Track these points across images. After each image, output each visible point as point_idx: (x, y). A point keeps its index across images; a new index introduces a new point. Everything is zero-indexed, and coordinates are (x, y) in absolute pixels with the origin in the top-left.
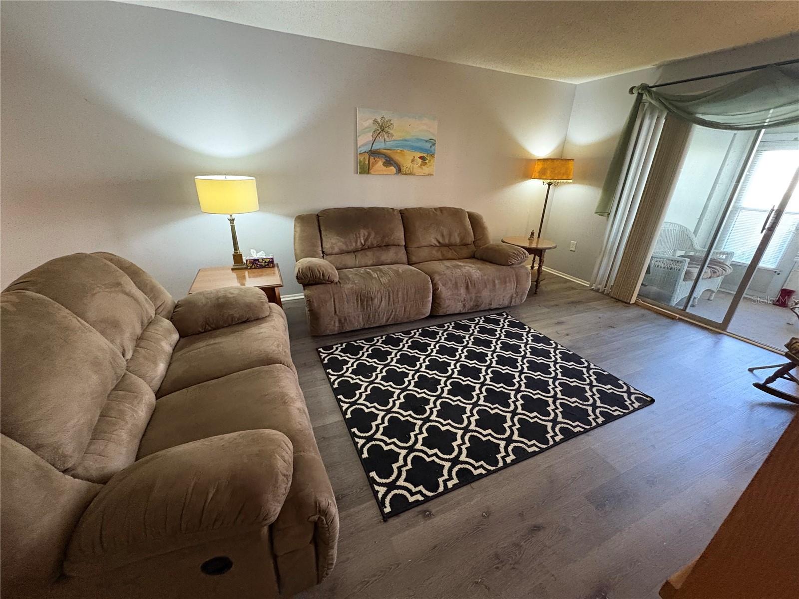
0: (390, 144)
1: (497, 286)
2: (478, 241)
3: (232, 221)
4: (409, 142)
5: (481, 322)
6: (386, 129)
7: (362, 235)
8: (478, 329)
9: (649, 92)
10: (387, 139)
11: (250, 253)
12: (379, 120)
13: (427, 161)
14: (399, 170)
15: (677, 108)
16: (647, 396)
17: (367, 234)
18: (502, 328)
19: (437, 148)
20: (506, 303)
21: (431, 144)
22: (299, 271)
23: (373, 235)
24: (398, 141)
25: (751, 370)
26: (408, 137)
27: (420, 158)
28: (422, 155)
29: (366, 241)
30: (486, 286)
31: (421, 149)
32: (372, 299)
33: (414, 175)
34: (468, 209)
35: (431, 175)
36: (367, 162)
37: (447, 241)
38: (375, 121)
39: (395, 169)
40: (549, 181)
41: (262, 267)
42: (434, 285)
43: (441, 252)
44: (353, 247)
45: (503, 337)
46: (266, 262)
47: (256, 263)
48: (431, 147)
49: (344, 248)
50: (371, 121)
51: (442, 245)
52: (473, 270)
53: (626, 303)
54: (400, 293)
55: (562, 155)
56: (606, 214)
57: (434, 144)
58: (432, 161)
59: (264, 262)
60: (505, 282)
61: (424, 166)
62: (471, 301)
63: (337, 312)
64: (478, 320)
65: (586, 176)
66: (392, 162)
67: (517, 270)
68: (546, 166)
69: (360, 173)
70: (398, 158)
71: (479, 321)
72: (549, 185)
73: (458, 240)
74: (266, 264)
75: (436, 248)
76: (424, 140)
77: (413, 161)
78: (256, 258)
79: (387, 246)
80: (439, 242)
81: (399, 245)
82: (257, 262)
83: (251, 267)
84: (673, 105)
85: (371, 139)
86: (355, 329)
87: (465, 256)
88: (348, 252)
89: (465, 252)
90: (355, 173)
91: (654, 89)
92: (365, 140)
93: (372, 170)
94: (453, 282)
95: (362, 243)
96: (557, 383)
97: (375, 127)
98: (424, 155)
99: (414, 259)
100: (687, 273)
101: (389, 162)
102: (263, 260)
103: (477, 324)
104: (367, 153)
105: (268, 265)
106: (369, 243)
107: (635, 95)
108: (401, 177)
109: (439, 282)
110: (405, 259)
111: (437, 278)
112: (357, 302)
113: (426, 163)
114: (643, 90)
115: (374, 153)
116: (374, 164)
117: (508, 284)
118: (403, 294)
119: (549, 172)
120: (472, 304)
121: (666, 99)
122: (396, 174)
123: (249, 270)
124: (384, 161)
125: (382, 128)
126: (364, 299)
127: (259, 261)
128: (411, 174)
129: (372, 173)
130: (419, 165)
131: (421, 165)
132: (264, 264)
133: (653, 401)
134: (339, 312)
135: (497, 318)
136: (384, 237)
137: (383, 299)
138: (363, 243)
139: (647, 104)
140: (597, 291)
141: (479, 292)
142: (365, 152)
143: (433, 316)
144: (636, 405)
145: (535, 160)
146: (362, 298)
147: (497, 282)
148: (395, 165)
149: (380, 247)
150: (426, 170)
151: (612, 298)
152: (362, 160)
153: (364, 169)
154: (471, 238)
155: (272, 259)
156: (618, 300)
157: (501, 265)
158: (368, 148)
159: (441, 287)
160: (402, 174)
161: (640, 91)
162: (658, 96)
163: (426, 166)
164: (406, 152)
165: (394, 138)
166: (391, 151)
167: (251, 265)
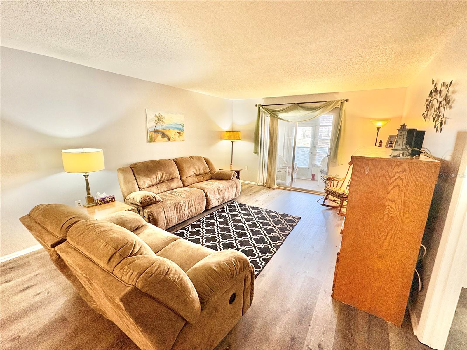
0: (164, 126)
1: (230, 190)
2: (212, 171)
3: (86, 176)
4: (172, 125)
6: (161, 119)
7: (159, 175)
9: (262, 107)
10: (162, 124)
11: (99, 196)
12: (158, 115)
13: (181, 134)
14: (169, 140)
15: (273, 114)
16: (298, 217)
17: (161, 174)
19: (185, 128)
20: (234, 197)
21: (182, 126)
23: (165, 175)
24: (167, 125)
25: (317, 201)
28: (179, 131)
29: (161, 178)
30: (226, 190)
31: (178, 129)
32: (181, 206)
33: (176, 141)
34: (203, 155)
35: (184, 140)
36: (153, 136)
37: (198, 173)
38: (156, 116)
39: (167, 139)
40: (232, 141)
41: (108, 202)
42: (206, 194)
43: (197, 178)
44: (154, 182)
46: (110, 199)
47: (103, 201)
48: (182, 127)
49: (150, 183)
50: (153, 116)
51: (196, 175)
52: (217, 184)
53: (273, 188)
54: (193, 201)
55: (233, 130)
56: (257, 153)
57: (183, 126)
58: (183, 134)
59: (109, 199)
60: (232, 188)
62: (221, 199)
63: (166, 218)
65: (246, 138)
66: (165, 135)
67: (235, 181)
68: (230, 134)
69: (150, 142)
70: (168, 133)
72: (232, 142)
73: (203, 172)
74: (110, 200)
75: (194, 176)
77: (175, 135)
78: (103, 197)
79: (172, 179)
80: (195, 174)
81: (177, 178)
82: (104, 200)
83: (100, 203)
84: (272, 113)
85: (154, 124)
87: (208, 179)
88: (153, 186)
89: (207, 177)
90: (146, 142)
92: (151, 125)
94: (213, 191)
95: (159, 180)
97: (156, 118)
98: (180, 131)
99: (186, 184)
100: (289, 172)
101: (164, 135)
102: (108, 198)
105: (111, 200)
106: (163, 179)
107: (258, 108)
108: (169, 142)
109: (208, 192)
110: (182, 185)
111: (206, 190)
112: (175, 209)
114: (260, 106)
115: (156, 131)
116: (156, 137)
117: (233, 188)
118: (194, 200)
119: (232, 137)
120: (221, 200)
121: (269, 111)
122: (168, 141)
123: (99, 206)
124: (162, 135)
125: (159, 119)
127: (105, 199)
128: (174, 141)
129: (155, 141)
130: (178, 136)
131: (179, 136)
132: (108, 201)
133: (300, 218)
134: (167, 217)
136: (170, 175)
137: (186, 206)
138: (160, 180)
139: (262, 111)
140: (261, 185)
141: (224, 194)
142: (152, 131)
143: (206, 210)
144: (297, 220)
145: (224, 131)
146: (177, 207)
147: (229, 188)
148: (167, 137)
149: (168, 180)
150: (181, 138)
151: (267, 187)
152: (150, 135)
153: (152, 140)
154: (208, 171)
155: (114, 196)
156: (270, 188)
157: (228, 180)
158: (153, 129)
159: (208, 194)
160: (170, 141)
161: (259, 107)
162: (266, 109)
163: (181, 136)
164: (172, 130)
165: (165, 124)
166: (164, 130)
167: (101, 202)
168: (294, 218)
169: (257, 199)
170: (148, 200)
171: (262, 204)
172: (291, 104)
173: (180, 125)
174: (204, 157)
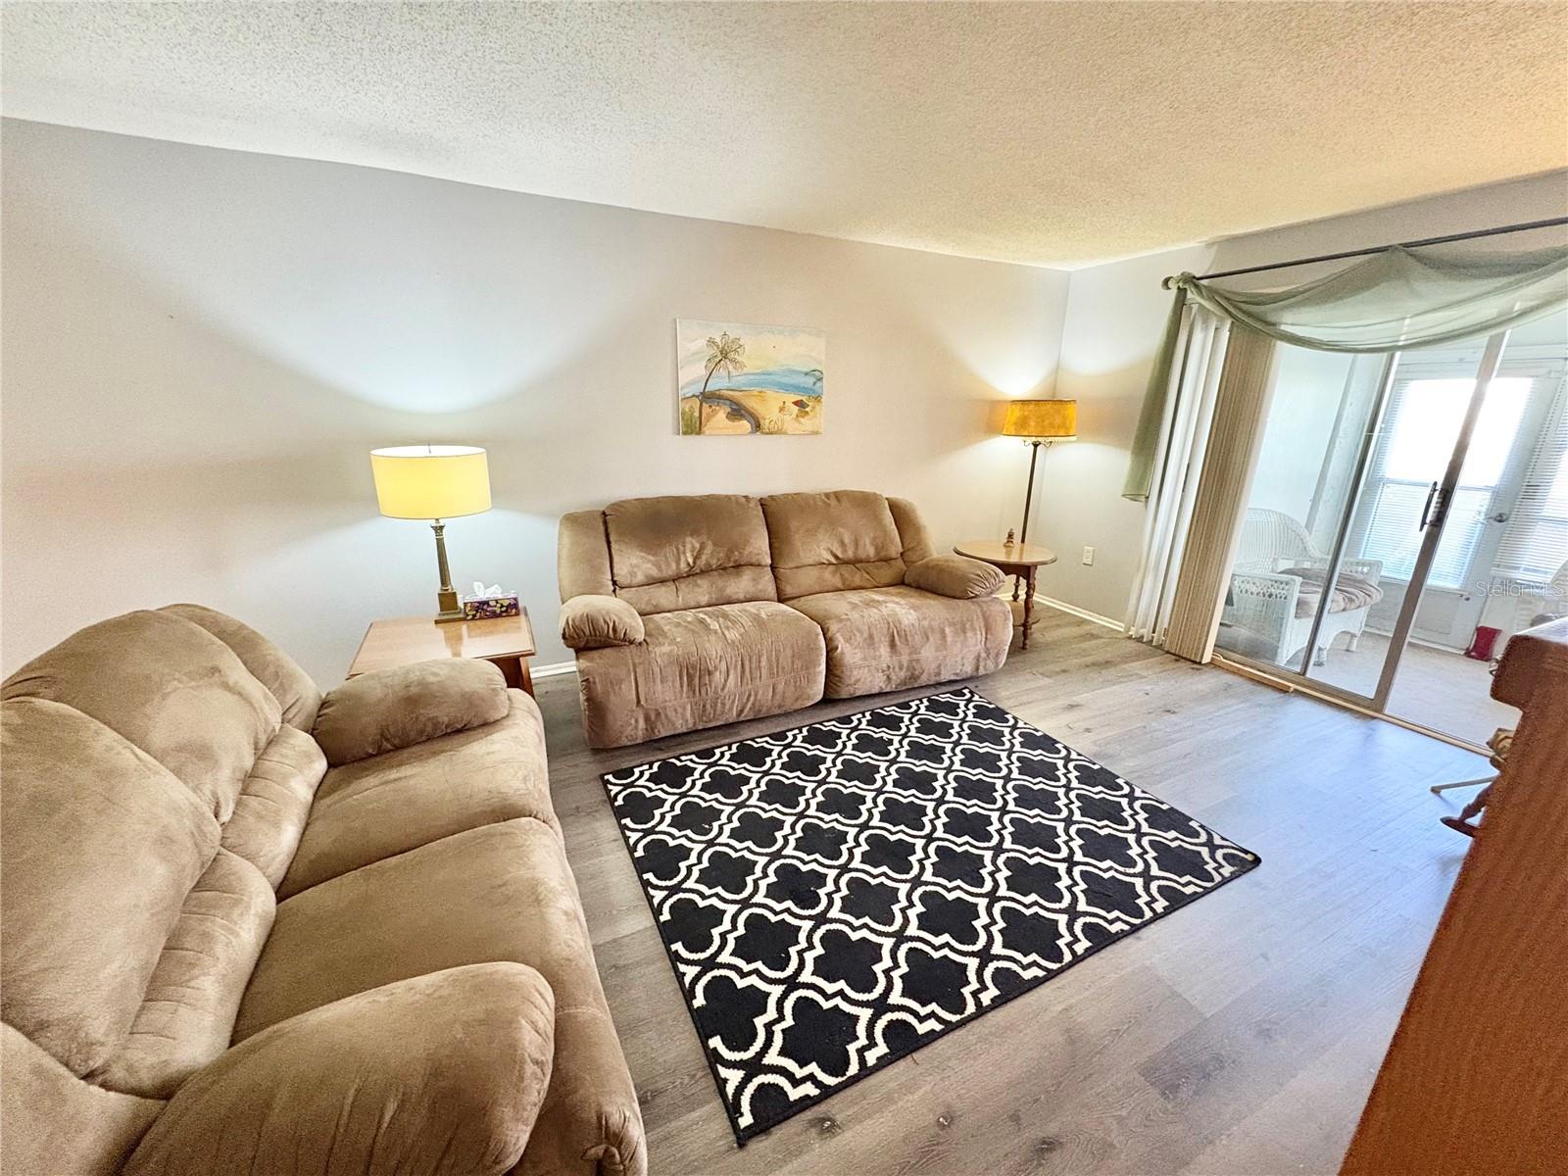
0: (739, 380)
1: (949, 639)
2: (910, 553)
3: (439, 529)
4: (772, 377)
5: (923, 710)
6: (732, 355)
7: (689, 546)
8: (918, 725)
9: (1197, 286)
10: (734, 372)
11: (472, 590)
12: (718, 340)
13: (807, 410)
14: (757, 427)
15: (1249, 315)
16: (1246, 852)
17: (697, 546)
18: (963, 720)
19: (827, 387)
20: (969, 669)
21: (813, 380)
22: (567, 623)
23: (709, 547)
24: (754, 374)
25: (1436, 790)
26: (771, 369)
27: (796, 403)
28: (799, 398)
29: (695, 559)
30: (928, 639)
31: (796, 388)
32: (710, 673)
33: (785, 433)
34: (888, 490)
35: (817, 433)
36: (697, 414)
37: (850, 554)
38: (711, 342)
39: (749, 425)
40: (1034, 439)
41: (495, 615)
42: (828, 641)
43: (841, 575)
44: (671, 570)
45: (965, 739)
46: (502, 606)
47: (483, 609)
48: (815, 384)
49: (655, 572)
50: (702, 342)
51: (842, 562)
52: (902, 609)
53: (1195, 662)
54: (764, 659)
55: (1054, 393)
56: (1143, 499)
57: (820, 379)
58: (818, 407)
59: (499, 605)
60: (964, 631)
61: (803, 417)
62: (901, 668)
63: (642, 703)
64: (917, 705)
65: (1101, 427)
66: (743, 412)
67: (984, 605)
68: (1026, 413)
69: (685, 433)
70: (752, 404)
71: (919, 708)
72: (1036, 445)
73: (871, 552)
74: (504, 609)
75: (831, 568)
76: (801, 372)
77: (781, 410)
78: (484, 599)
79: (738, 566)
80: (836, 557)
81: (759, 565)
82: (485, 607)
83: (474, 616)
84: (1240, 309)
85: (704, 373)
86: (677, 732)
87: (883, 581)
88: (662, 581)
89: (887, 573)
90: (674, 433)
91: (1204, 282)
92: (693, 375)
93: (708, 426)
94: (866, 635)
95: (689, 564)
96: (1073, 830)
97: (714, 351)
98: (804, 399)
99: (789, 590)
100: (1300, 604)
101: (738, 412)
102: (497, 603)
103: (915, 713)
104: (698, 397)
105: (505, 611)
106: (702, 562)
107: (1174, 291)
108: (758, 437)
109: (838, 635)
110: (771, 590)
111: (834, 627)
112: (681, 678)
113: (807, 413)
114: (1185, 282)
115: (708, 397)
116: (710, 417)
117: (969, 634)
118: (769, 660)
119: (1033, 424)
120: (902, 674)
121: (1228, 299)
122: (752, 433)
123: (471, 623)
124: (729, 410)
125: (724, 354)
126: (694, 674)
127: (489, 605)
128: (779, 432)
129: (707, 432)
130: (794, 416)
131: (797, 416)
132: (498, 611)
133: (1257, 861)
134: (646, 700)
135: (953, 699)
136: (731, 551)
137: (732, 672)
138: (691, 563)
139: (1195, 307)
140: (1140, 639)
141: (914, 651)
142: (694, 396)
143: (828, 701)
144: (1227, 870)
145: (1005, 402)
146: (690, 671)
147: (947, 630)
148: (753, 422)
149: (725, 569)
150: (807, 423)
151: (1168, 652)
152: (687, 410)
153: (692, 427)
154: (895, 547)
155: (515, 599)
156: (1179, 658)
157: (954, 597)
158: (698, 389)
159: (842, 645)
160: (763, 433)
161: (1181, 284)
162: (1212, 294)
163: (806, 417)
164: (770, 393)
165: (745, 370)
166: (741, 393)
167: (474, 612)
168: (1213, 848)
169: (1076, 699)
170: (587, 633)
171: (1088, 730)
172: (1365, 252)
173: (806, 374)
174: (892, 495)
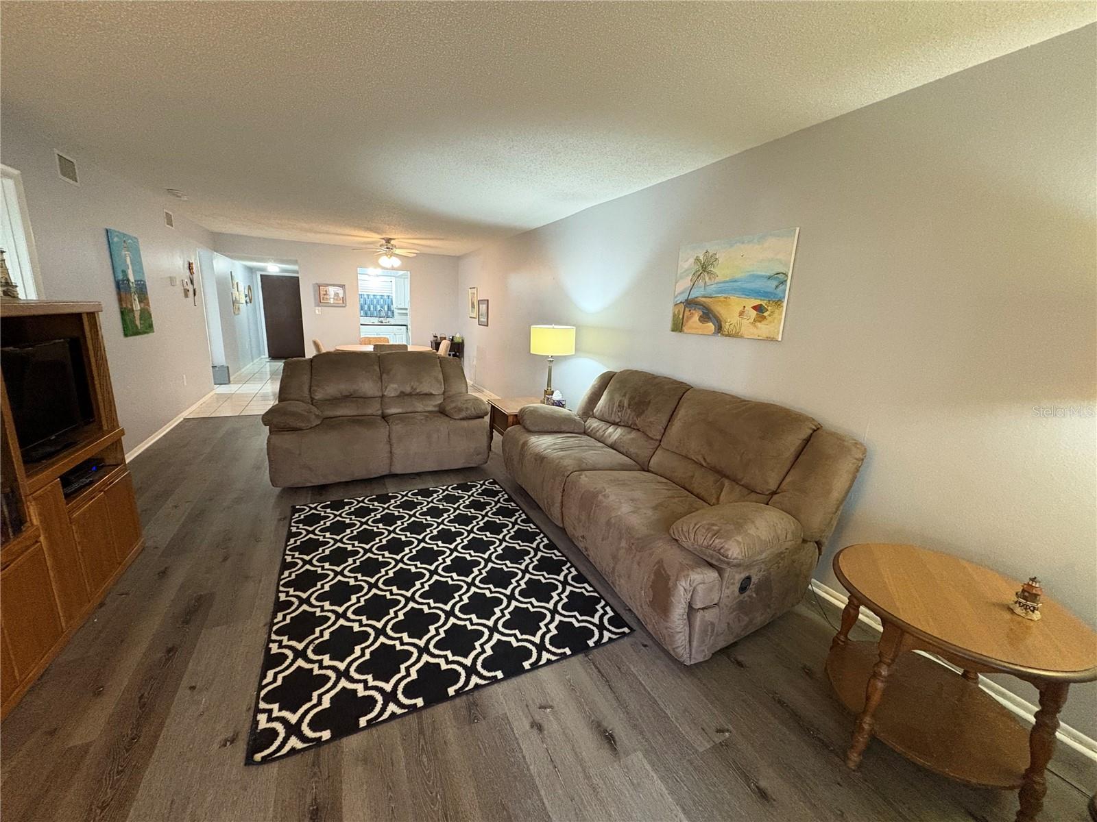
0: (712, 289)
4: (738, 284)
6: (710, 268)
10: (708, 282)
12: (701, 258)
13: (765, 314)
14: (719, 329)
21: (774, 283)
24: (724, 282)
26: (738, 276)
27: (755, 308)
28: (758, 302)
31: (757, 293)
33: (742, 337)
35: (772, 340)
36: (681, 316)
38: (697, 259)
39: (714, 327)
50: (692, 260)
58: (775, 314)
61: (760, 322)
66: (711, 315)
70: (719, 309)
76: (762, 276)
77: (741, 313)
85: (689, 284)
92: (681, 287)
93: (686, 327)
97: (698, 266)
98: (763, 303)
101: (708, 315)
104: (683, 303)
108: (719, 339)
113: (765, 317)
115: (690, 303)
116: (689, 318)
122: (714, 334)
124: (701, 313)
125: (704, 267)
128: (736, 335)
129: (685, 331)
131: (754, 321)
148: (716, 324)
150: (764, 329)
152: (675, 313)
153: (677, 326)
160: (723, 335)
163: (763, 321)
164: (733, 299)
165: (717, 279)
166: (711, 300)
